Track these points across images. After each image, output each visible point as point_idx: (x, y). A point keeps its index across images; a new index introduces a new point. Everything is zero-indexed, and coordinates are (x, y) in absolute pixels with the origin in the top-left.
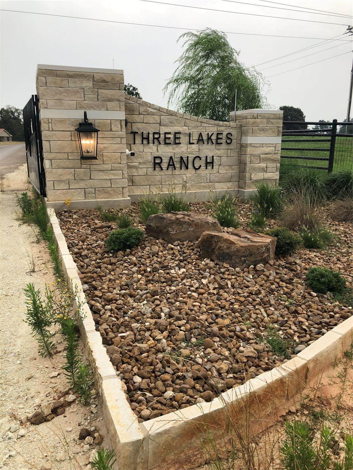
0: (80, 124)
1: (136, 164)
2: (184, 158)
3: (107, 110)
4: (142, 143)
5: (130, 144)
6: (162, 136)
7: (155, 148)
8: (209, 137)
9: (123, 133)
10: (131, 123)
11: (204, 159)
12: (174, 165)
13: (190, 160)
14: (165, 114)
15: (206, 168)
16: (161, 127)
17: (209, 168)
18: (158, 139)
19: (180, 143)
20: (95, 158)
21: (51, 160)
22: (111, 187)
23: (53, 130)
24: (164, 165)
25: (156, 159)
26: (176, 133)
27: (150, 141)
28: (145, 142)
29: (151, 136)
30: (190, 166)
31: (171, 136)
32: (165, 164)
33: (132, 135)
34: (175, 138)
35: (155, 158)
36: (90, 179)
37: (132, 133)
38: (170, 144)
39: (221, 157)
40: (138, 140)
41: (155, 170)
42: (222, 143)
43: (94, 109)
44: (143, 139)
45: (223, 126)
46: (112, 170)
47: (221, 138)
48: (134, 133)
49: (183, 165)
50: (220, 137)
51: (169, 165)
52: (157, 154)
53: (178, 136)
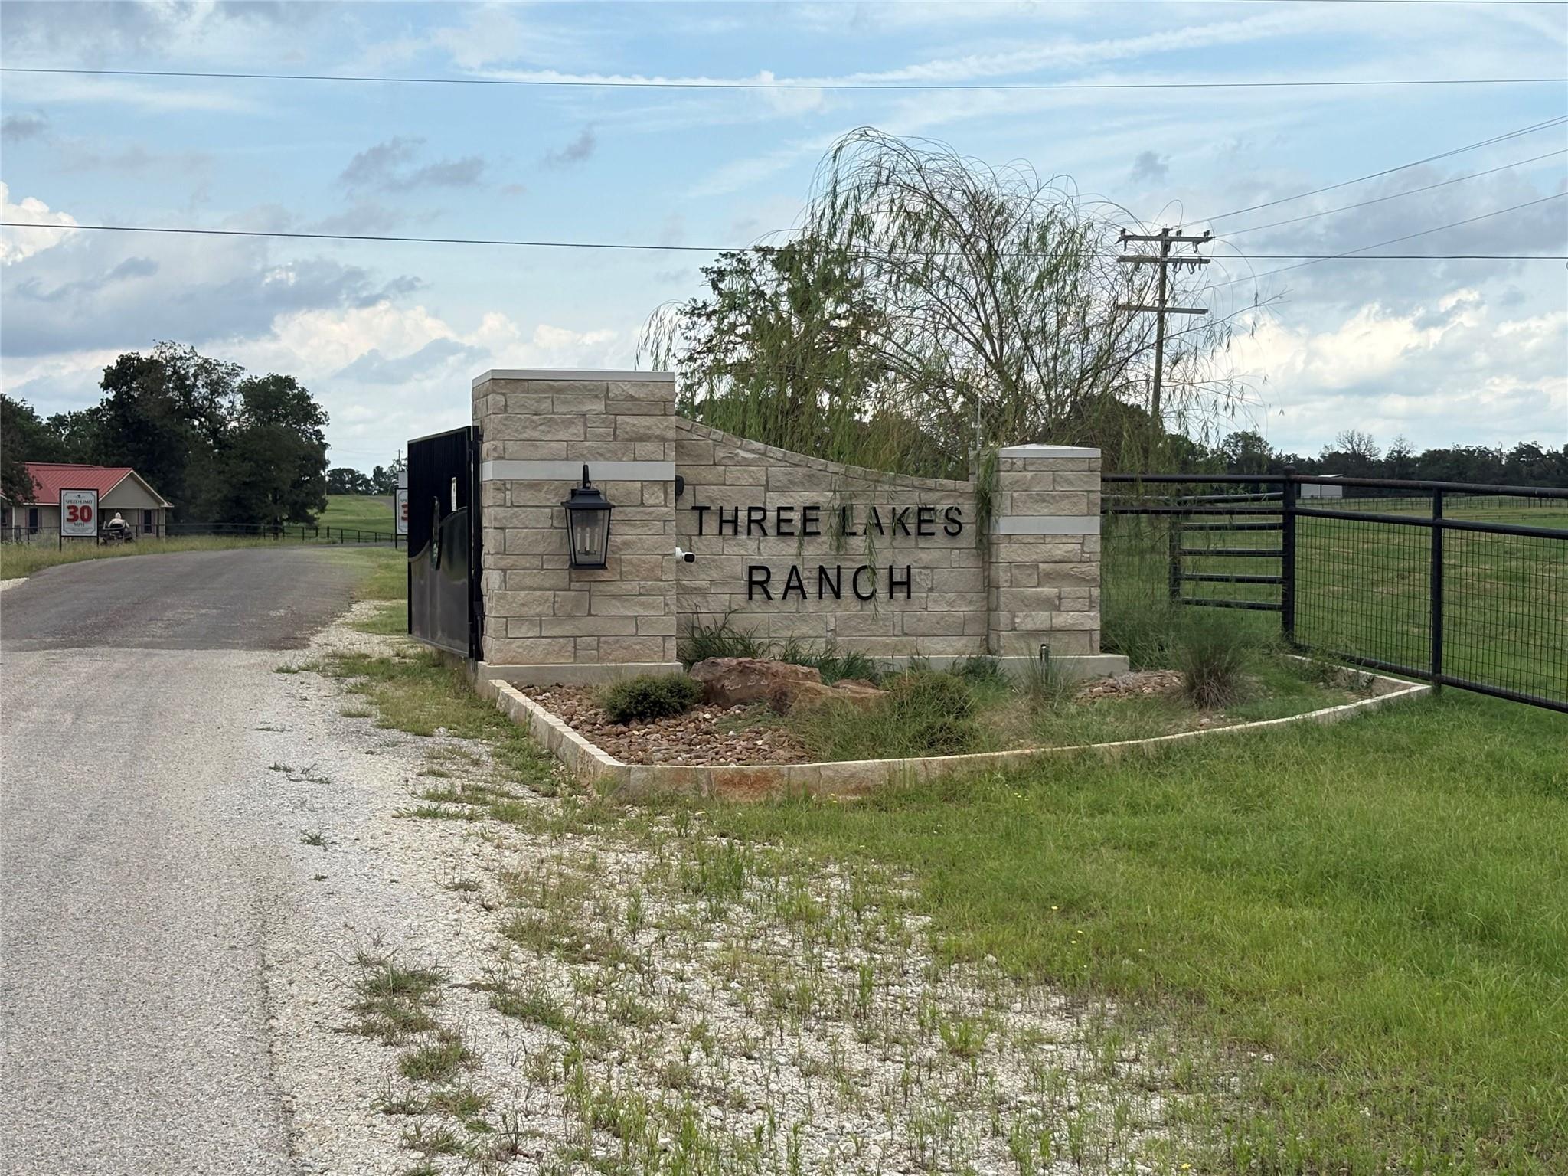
0: (574, 493)
1: (703, 583)
2: (828, 571)
3: (635, 460)
4: (720, 533)
5: (690, 536)
6: (772, 516)
7: (752, 545)
8: (897, 517)
9: (670, 510)
10: (694, 485)
11: (883, 573)
12: (800, 587)
13: (847, 575)
14: (780, 463)
15: (891, 597)
16: (769, 494)
17: (900, 596)
18: (759, 522)
19: (819, 533)
20: (602, 566)
21: (504, 570)
22: (636, 635)
23: (512, 506)
24: (777, 589)
25: (754, 572)
26: (806, 509)
27: (739, 529)
28: (728, 529)
29: (743, 516)
30: (846, 590)
31: (796, 516)
32: (777, 585)
33: (696, 513)
34: (806, 520)
35: (751, 568)
36: (590, 614)
37: (694, 508)
38: (792, 534)
39: (932, 569)
40: (711, 525)
41: (750, 598)
42: (933, 534)
43: (607, 459)
44: (722, 522)
45: (935, 490)
46: (641, 595)
47: (931, 521)
48: (701, 510)
49: (826, 588)
50: (926, 516)
51: (788, 587)
52: (756, 560)
53: (812, 515)
